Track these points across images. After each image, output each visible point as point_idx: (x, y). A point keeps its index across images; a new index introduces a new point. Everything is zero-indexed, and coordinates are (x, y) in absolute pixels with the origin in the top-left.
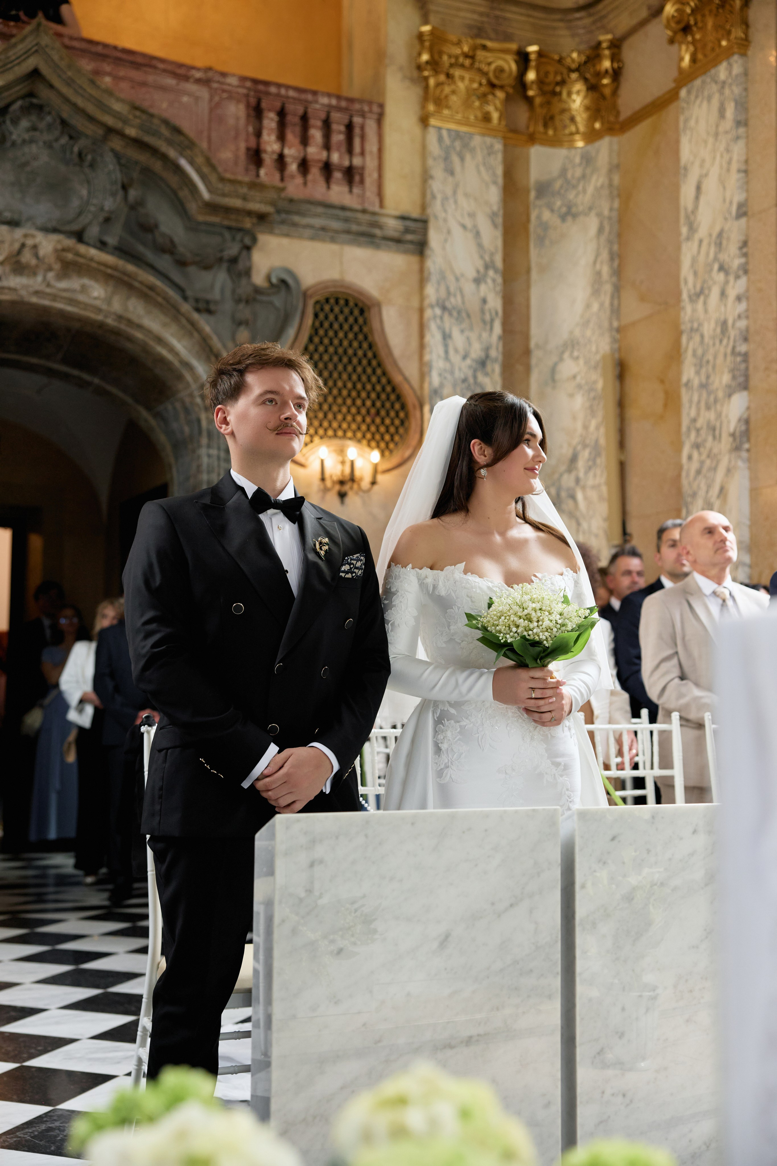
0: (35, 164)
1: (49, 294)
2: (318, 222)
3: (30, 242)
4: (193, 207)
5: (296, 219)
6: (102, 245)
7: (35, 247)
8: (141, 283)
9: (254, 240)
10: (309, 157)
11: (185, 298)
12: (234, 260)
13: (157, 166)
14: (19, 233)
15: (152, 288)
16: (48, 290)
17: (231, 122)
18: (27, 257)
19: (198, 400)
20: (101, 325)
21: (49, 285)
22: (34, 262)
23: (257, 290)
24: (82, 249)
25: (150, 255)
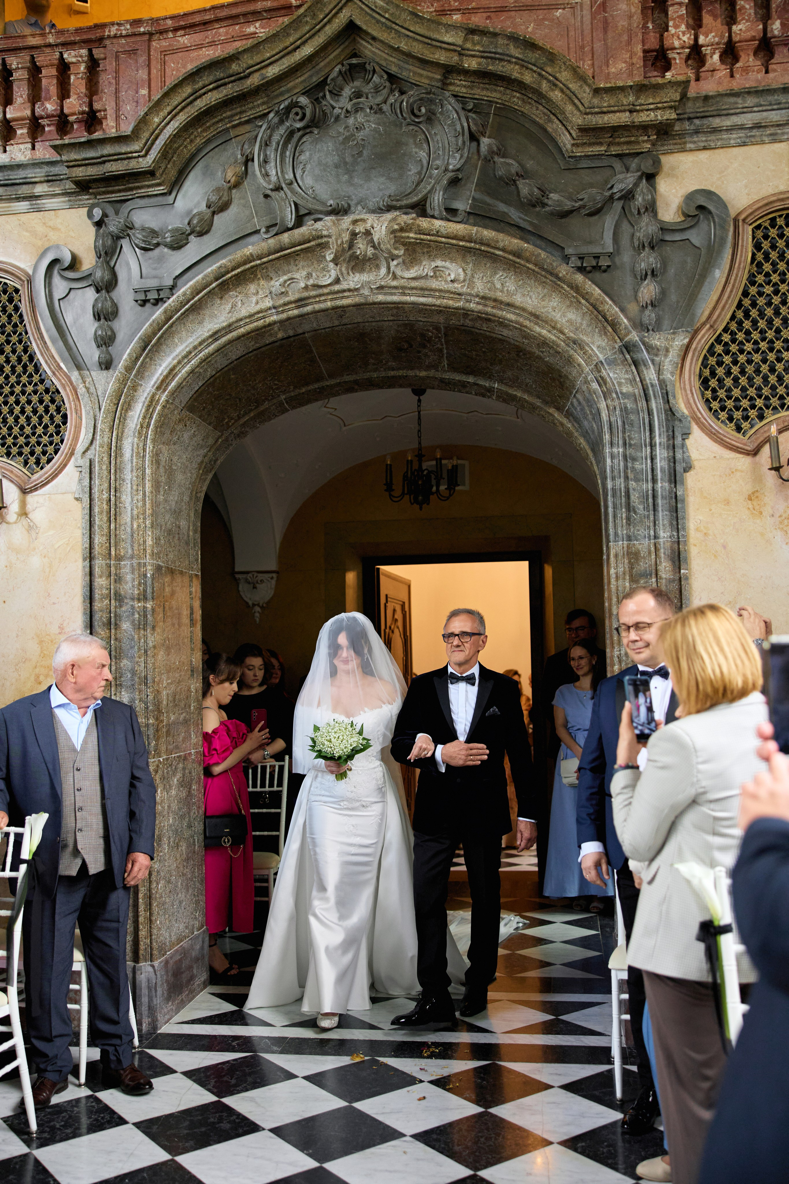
0: (360, 135)
1: (396, 288)
2: (747, 119)
3: (360, 228)
4: (566, 140)
5: (716, 122)
6: (451, 213)
7: (368, 233)
8: (503, 250)
9: (657, 163)
10: (736, 38)
11: (566, 259)
12: (628, 196)
13: (515, 100)
14: (346, 221)
15: (518, 254)
16: (395, 283)
17: (623, 23)
18: (362, 247)
19: (595, 386)
20: (466, 313)
21: (395, 277)
22: (370, 251)
23: (665, 229)
24: (424, 223)
25: (514, 215)
